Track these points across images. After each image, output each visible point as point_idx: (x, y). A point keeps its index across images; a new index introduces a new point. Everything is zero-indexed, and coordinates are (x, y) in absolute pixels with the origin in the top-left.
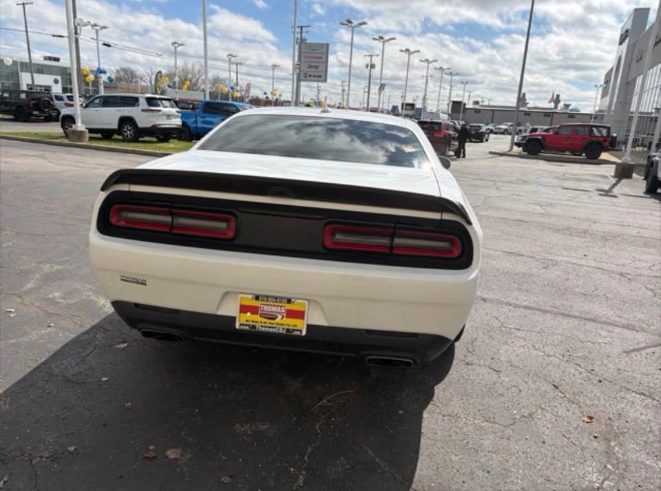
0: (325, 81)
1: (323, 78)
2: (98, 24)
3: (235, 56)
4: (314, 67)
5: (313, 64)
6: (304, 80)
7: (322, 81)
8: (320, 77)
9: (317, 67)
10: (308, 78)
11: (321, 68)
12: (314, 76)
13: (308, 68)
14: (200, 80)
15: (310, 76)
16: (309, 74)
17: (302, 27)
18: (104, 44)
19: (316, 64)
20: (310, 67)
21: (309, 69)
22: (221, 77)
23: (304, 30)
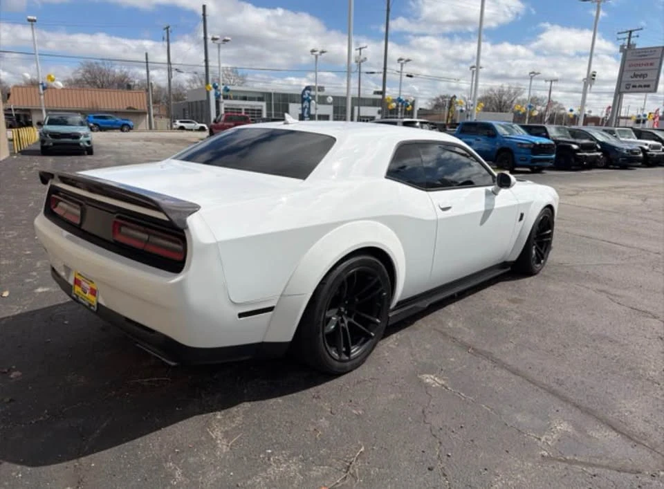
0: (655, 90)
1: (652, 87)
2: (403, 58)
3: (539, 73)
4: (640, 76)
5: (639, 73)
6: (626, 92)
7: (650, 92)
8: (648, 86)
9: (644, 76)
10: (631, 89)
11: (651, 76)
12: (640, 86)
13: (632, 77)
14: (515, 102)
15: (634, 86)
16: (633, 84)
17: (631, 32)
18: (408, 76)
19: (643, 72)
20: (635, 76)
21: (635, 79)
22: (538, 96)
23: (633, 34)
